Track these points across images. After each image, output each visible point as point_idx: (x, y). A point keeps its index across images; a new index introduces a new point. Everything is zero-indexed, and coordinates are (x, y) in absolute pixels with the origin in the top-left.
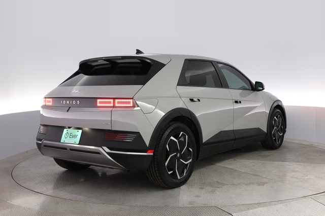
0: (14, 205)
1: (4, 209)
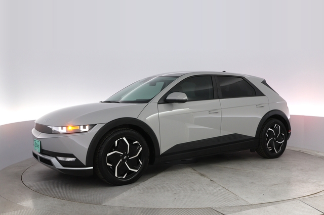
0: (23, 207)
1: (14, 210)
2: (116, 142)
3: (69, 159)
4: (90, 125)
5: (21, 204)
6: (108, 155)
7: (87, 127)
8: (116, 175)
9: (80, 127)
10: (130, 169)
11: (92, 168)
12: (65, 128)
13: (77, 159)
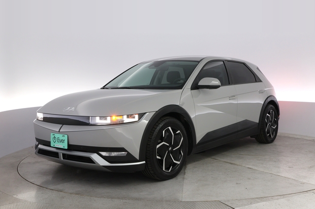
2: (164, 132)
3: (114, 154)
4: (139, 114)
5: (17, 197)
6: (158, 146)
7: (137, 117)
8: (164, 169)
9: (123, 118)
10: (175, 161)
11: (144, 162)
12: (109, 118)
13: (129, 154)
